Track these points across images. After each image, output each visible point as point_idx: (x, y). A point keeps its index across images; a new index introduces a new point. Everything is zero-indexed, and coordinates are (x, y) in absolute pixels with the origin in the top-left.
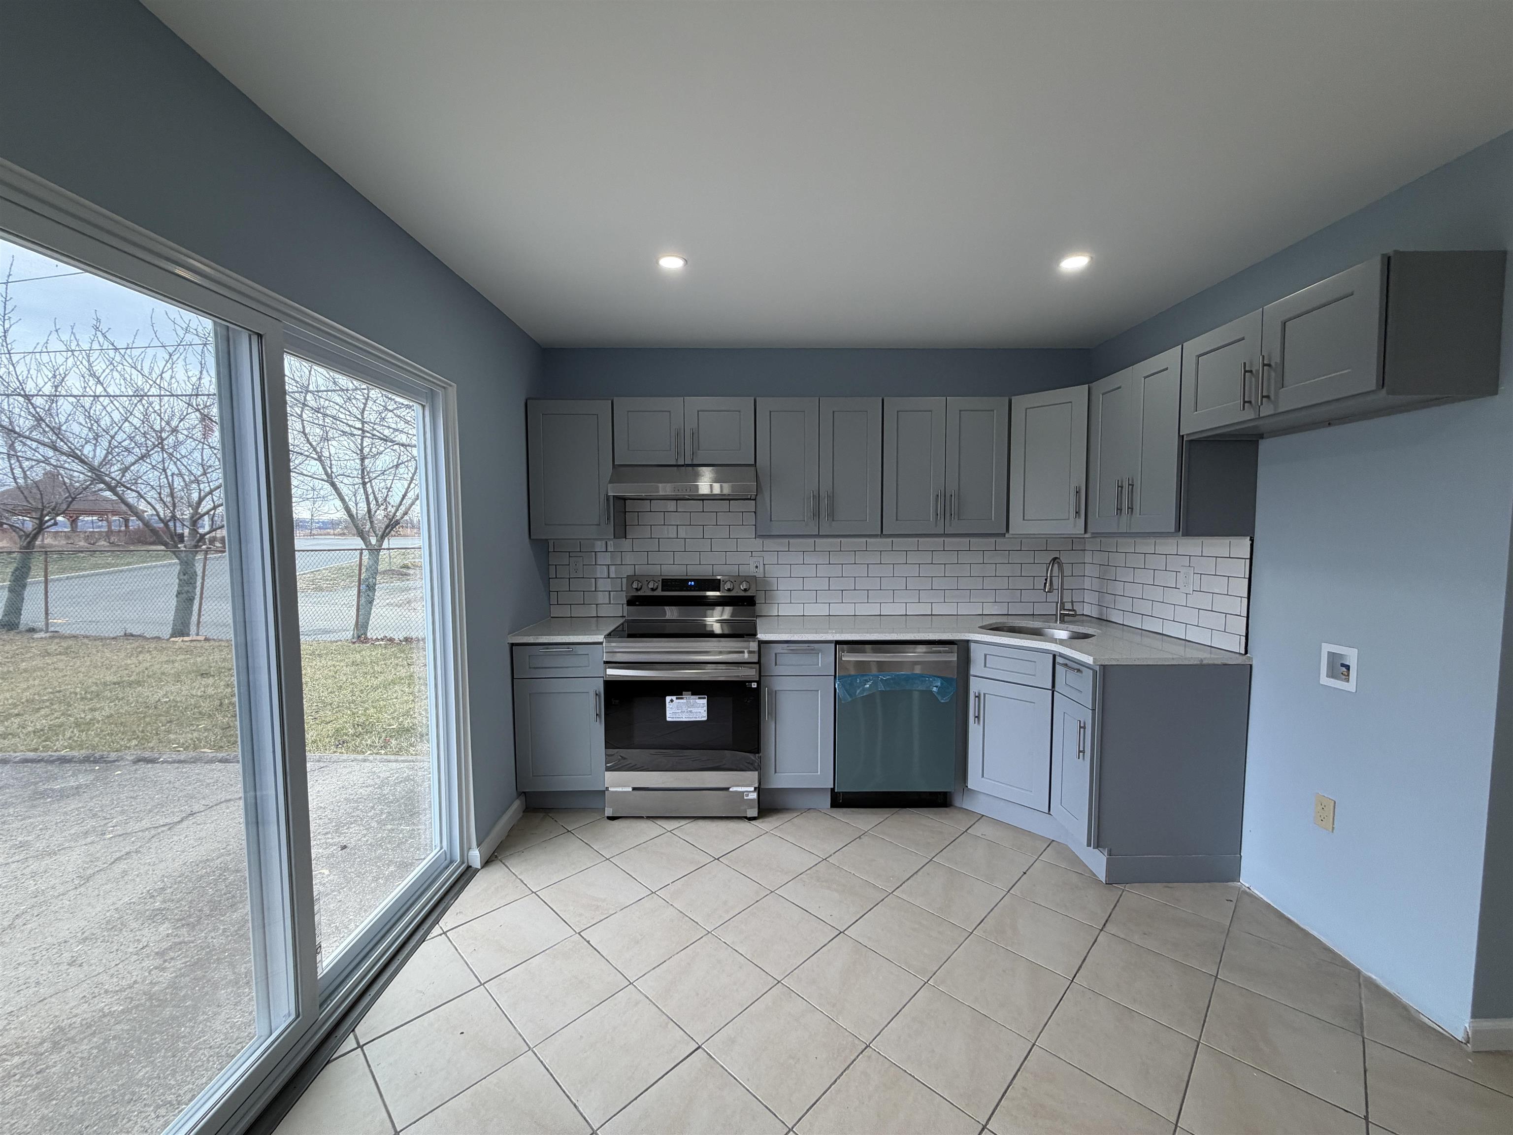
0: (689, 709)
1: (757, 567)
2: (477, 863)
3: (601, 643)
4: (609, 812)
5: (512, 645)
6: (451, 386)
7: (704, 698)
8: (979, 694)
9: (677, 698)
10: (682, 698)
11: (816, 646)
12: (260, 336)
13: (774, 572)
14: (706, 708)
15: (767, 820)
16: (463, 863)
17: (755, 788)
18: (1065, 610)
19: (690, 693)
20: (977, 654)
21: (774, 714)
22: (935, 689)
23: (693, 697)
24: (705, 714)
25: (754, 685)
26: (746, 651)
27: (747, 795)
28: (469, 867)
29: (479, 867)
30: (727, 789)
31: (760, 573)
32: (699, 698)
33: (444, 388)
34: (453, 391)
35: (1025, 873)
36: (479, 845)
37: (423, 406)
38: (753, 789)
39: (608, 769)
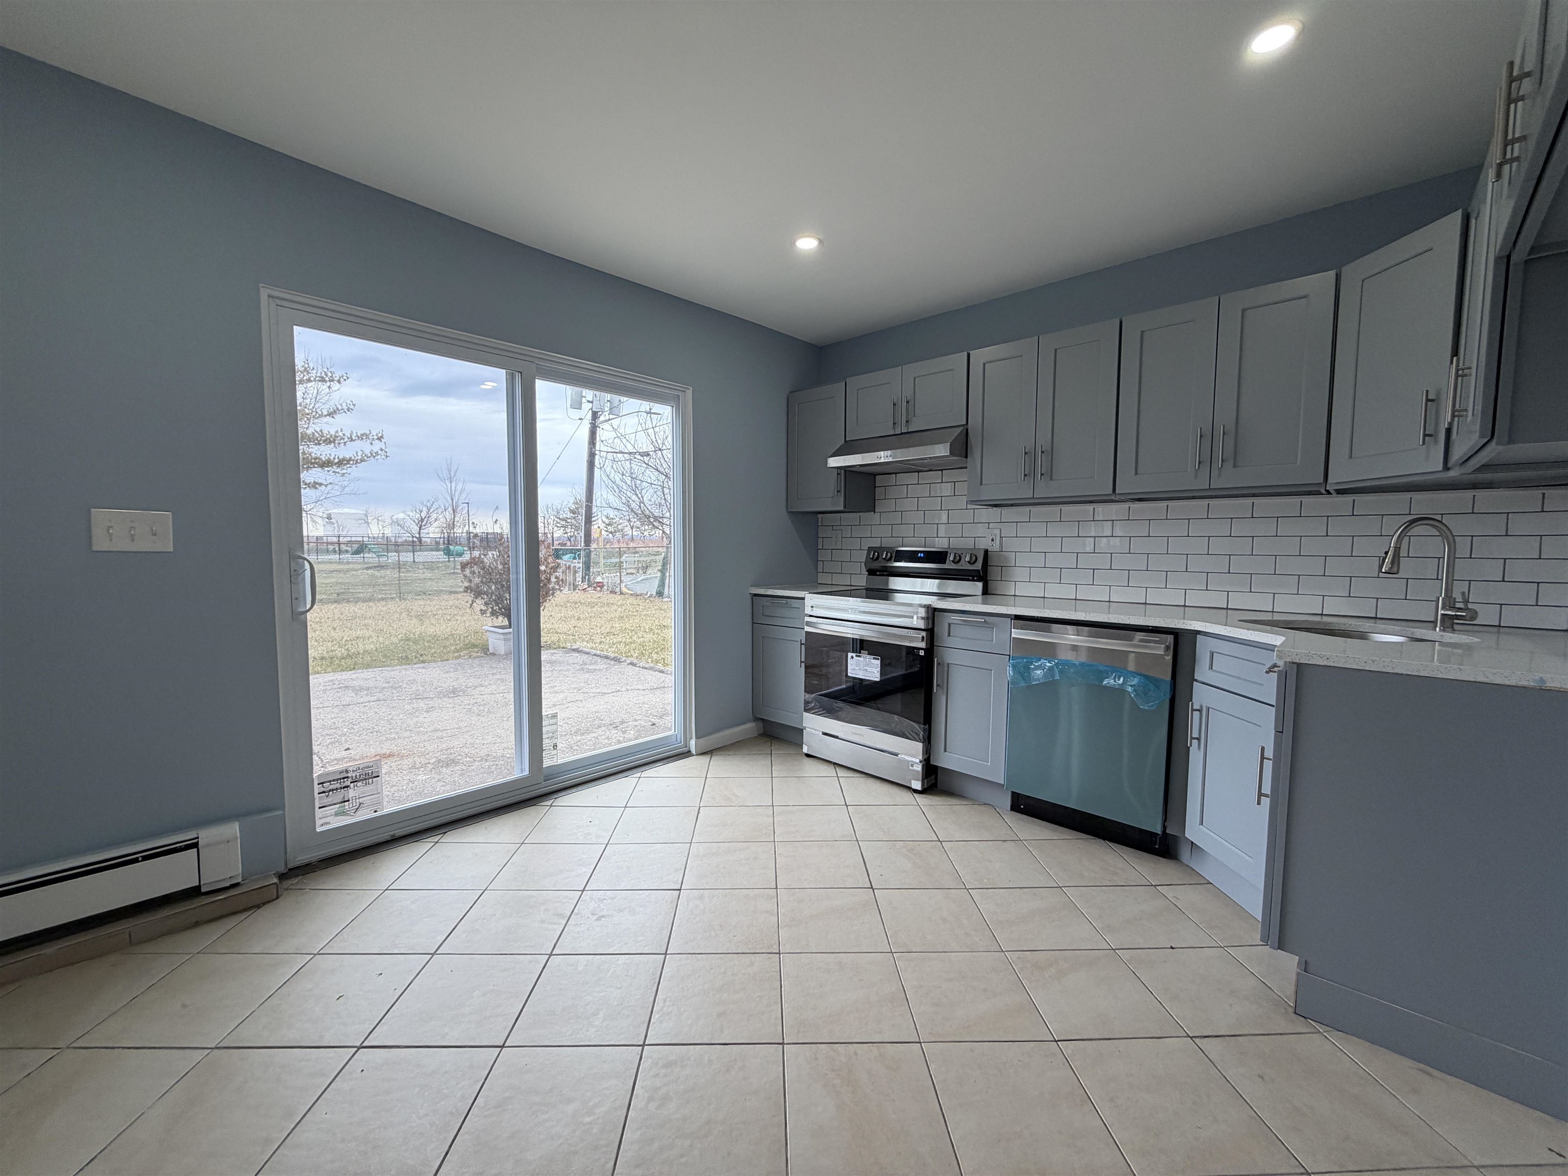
0: (865, 668)
1: (993, 540)
2: (694, 752)
3: (803, 599)
4: (805, 750)
5: (755, 595)
6: (689, 389)
7: (878, 659)
8: (1201, 707)
9: (857, 656)
10: (860, 656)
11: (988, 619)
12: (521, 373)
13: (1011, 545)
14: (879, 669)
15: (930, 797)
16: (686, 747)
17: (921, 762)
18: (1453, 608)
19: (867, 652)
20: (1203, 647)
21: (946, 687)
22: (1130, 689)
23: (868, 656)
24: (878, 675)
25: (922, 653)
26: (915, 617)
27: (912, 766)
28: (690, 751)
29: (694, 754)
30: (897, 755)
31: (996, 547)
32: (874, 659)
33: (684, 391)
34: (689, 393)
35: (1172, 948)
36: (697, 738)
37: (673, 407)
38: (918, 761)
39: (806, 710)
